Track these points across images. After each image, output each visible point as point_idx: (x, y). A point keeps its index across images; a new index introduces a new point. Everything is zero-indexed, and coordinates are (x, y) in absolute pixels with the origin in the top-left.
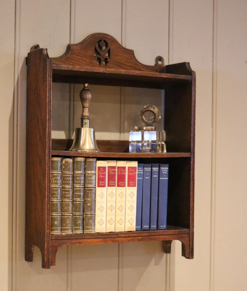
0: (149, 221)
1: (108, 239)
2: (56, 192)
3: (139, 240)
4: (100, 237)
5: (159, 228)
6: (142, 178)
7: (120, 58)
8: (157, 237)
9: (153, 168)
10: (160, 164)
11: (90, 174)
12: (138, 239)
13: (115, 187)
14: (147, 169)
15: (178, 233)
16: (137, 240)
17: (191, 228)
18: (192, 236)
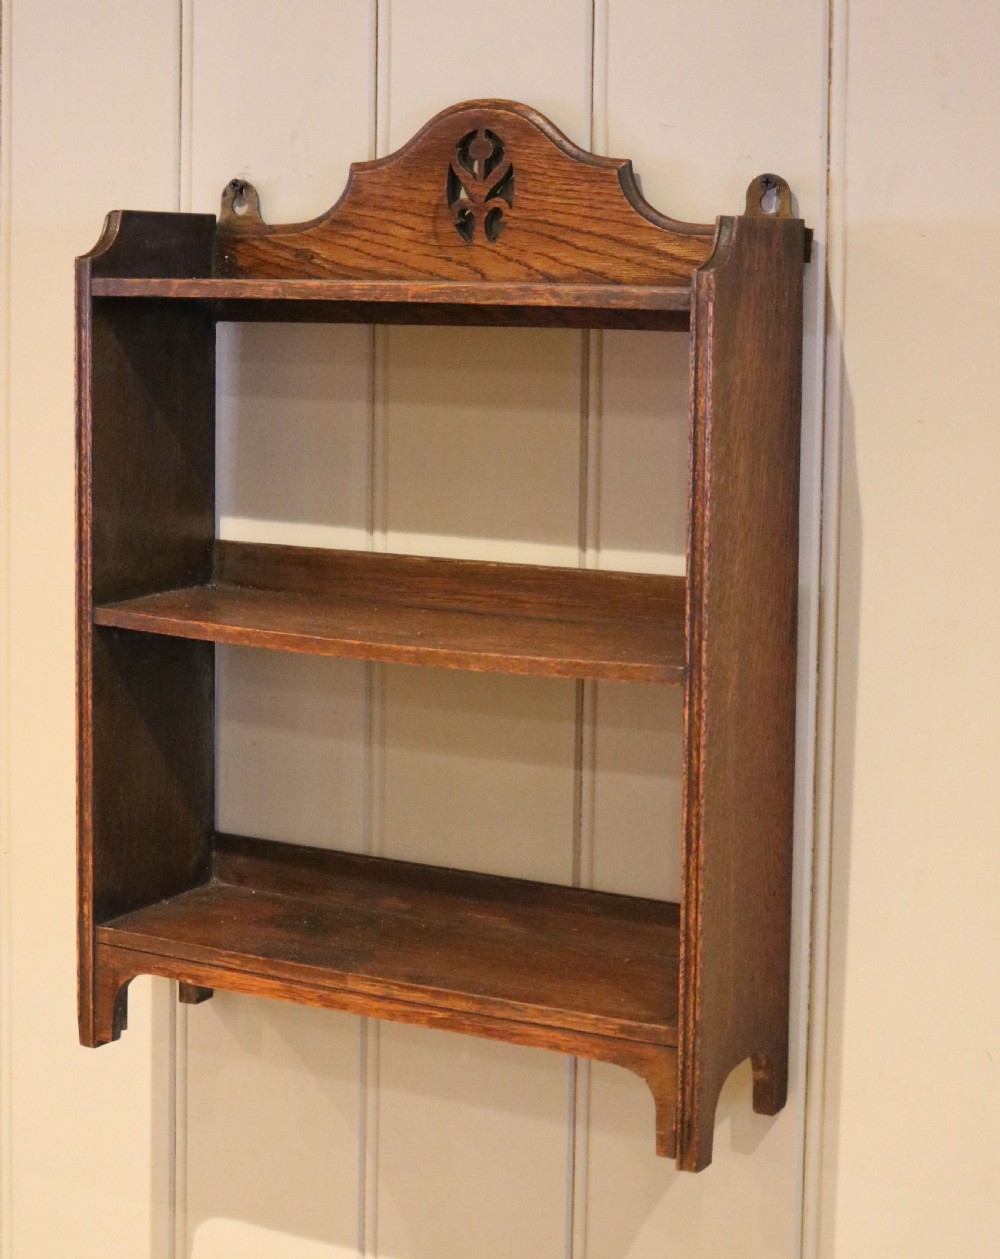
1: (306, 989)
3: (435, 1023)
4: (272, 972)
7: (557, 201)
8: (514, 1027)
12: (433, 1019)
15: (618, 1035)
16: (424, 1019)
17: (686, 1024)
18: (689, 1063)
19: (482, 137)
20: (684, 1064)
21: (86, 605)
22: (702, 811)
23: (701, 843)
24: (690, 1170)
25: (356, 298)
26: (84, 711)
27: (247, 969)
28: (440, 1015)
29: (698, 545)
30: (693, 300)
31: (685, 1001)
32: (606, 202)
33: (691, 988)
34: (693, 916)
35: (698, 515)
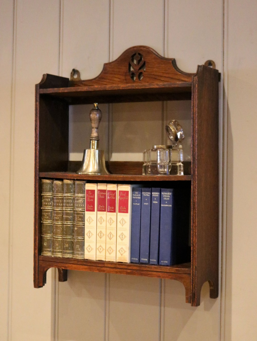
0: (148, 254)
1: (94, 267)
2: (45, 214)
3: (128, 273)
4: (85, 264)
5: (160, 264)
6: (139, 204)
7: (156, 69)
8: (149, 272)
9: (152, 193)
10: (161, 188)
11: (77, 197)
13: (105, 212)
14: (145, 194)
15: (176, 272)
16: (125, 272)
17: (193, 267)
18: (194, 278)
19: (137, 55)
20: (193, 278)
21: (37, 172)
22: (196, 212)
23: (196, 220)
24: (195, 306)
25: (107, 89)
26: (36, 199)
27: (79, 264)
28: (129, 271)
29: (194, 144)
30: (192, 84)
31: (193, 262)
32: (169, 69)
33: (194, 258)
34: (194, 239)
35: (194, 137)
